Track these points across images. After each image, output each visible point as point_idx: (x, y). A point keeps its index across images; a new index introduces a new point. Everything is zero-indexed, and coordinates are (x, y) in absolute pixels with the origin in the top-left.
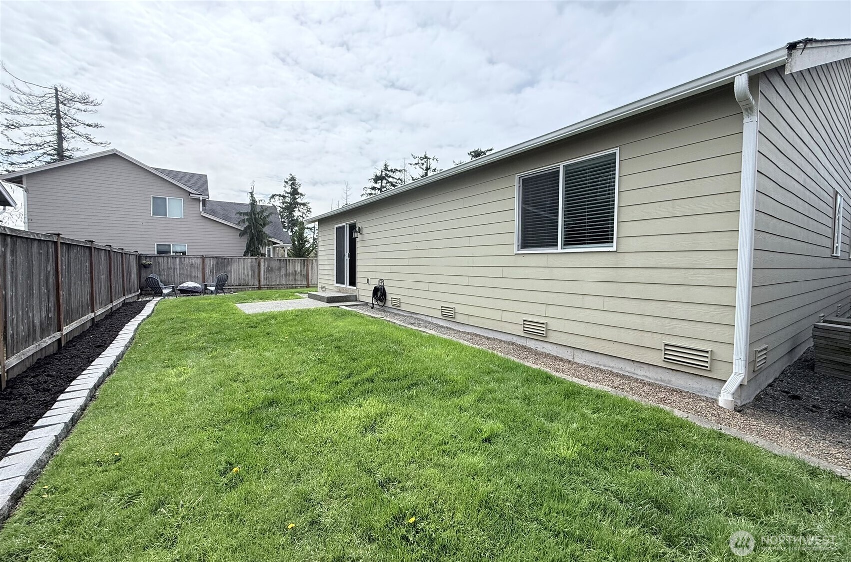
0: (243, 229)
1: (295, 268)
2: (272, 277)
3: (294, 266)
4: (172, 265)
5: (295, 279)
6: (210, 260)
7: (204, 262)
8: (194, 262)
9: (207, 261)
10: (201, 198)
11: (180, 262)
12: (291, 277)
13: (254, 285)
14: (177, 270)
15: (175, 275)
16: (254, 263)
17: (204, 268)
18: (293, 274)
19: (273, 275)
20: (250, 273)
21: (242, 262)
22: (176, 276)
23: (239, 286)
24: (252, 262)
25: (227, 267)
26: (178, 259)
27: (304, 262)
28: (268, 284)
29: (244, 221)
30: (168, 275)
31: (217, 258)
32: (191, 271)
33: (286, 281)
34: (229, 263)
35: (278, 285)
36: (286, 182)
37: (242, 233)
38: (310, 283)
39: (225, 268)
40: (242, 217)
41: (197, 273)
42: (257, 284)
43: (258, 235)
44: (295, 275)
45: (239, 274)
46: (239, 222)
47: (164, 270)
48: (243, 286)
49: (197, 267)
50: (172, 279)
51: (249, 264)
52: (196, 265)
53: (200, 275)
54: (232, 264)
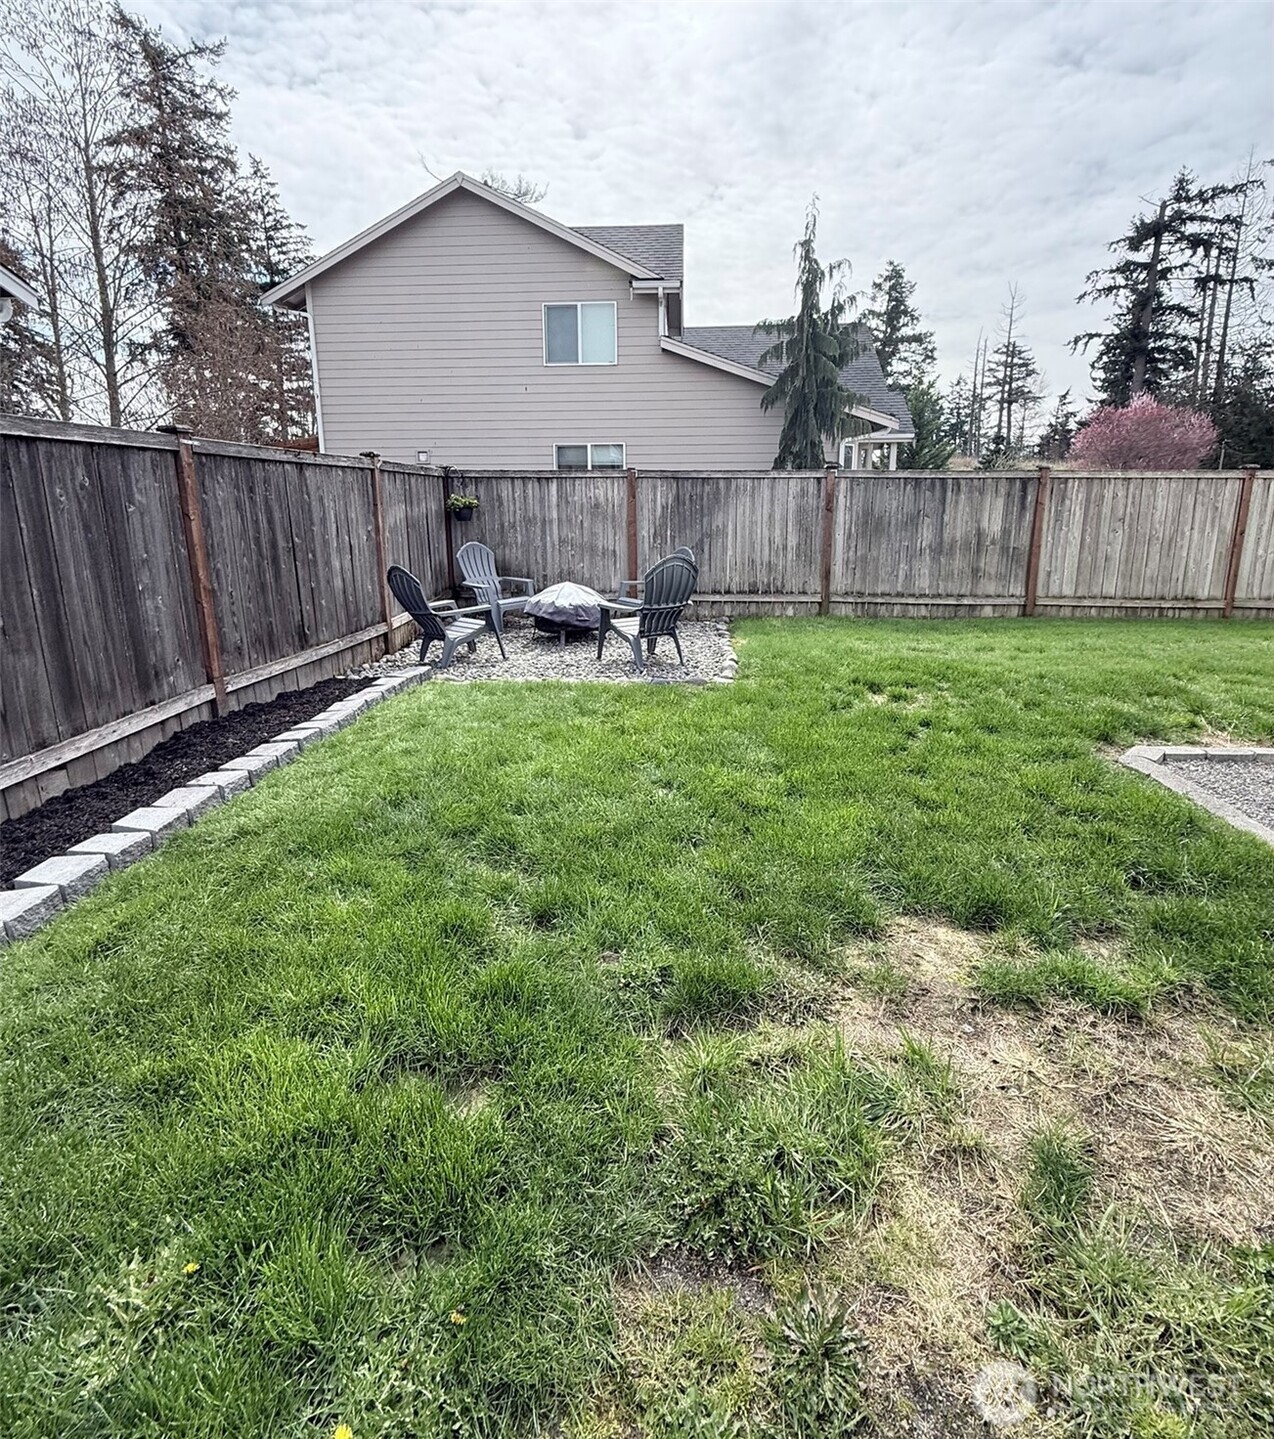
0: (771, 383)
1: (978, 522)
2: (876, 560)
3: (976, 513)
4: (537, 508)
5: (975, 572)
6: (655, 488)
7: (632, 494)
8: (602, 499)
9: (644, 489)
10: (660, 292)
11: (559, 497)
12: (959, 563)
13: (804, 593)
14: (551, 529)
15: (545, 546)
16: (812, 502)
17: (632, 522)
18: (967, 545)
19: (882, 552)
20: (792, 541)
21: (766, 493)
22: (549, 550)
23: (751, 592)
24: (803, 493)
25: (711, 514)
26: (554, 486)
27: (1024, 490)
28: (857, 587)
29: (776, 351)
30: (527, 546)
31: (675, 478)
32: (593, 534)
33: (935, 576)
34: (717, 500)
35: (900, 595)
36: (878, 286)
37: (770, 397)
38: (1040, 592)
39: (705, 520)
40: (773, 339)
41: (611, 537)
42: (815, 584)
43: (821, 396)
44: (978, 551)
45: (752, 544)
46: (763, 358)
47: (513, 526)
48: (765, 593)
49: (614, 517)
50: (537, 563)
51: (792, 505)
52: (610, 510)
53: (622, 548)
54: (726, 503)
